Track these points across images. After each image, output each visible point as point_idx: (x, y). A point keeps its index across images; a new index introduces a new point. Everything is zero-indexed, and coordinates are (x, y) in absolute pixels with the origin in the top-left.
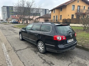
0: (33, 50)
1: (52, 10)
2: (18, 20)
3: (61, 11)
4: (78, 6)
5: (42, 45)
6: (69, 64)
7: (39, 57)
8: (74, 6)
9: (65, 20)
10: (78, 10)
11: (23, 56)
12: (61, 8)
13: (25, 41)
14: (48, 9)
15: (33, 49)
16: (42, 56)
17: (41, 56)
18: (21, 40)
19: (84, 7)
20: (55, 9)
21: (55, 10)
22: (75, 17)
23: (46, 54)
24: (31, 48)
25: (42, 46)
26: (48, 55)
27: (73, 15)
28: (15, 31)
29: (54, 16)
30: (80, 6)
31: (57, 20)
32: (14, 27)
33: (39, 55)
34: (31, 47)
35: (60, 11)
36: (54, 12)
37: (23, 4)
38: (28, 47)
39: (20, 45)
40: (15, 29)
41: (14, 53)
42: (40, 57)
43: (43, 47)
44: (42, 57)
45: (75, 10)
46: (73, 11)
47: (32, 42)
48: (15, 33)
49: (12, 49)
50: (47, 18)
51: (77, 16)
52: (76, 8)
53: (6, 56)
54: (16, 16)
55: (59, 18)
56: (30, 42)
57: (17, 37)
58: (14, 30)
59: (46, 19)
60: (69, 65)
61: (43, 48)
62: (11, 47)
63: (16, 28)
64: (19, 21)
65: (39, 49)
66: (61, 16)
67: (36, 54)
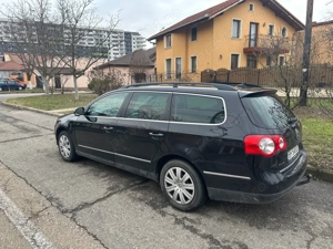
0: (140, 200)
1: (159, 38)
2: (16, 77)
3: (194, 38)
4: (251, 23)
5: (187, 176)
6: (309, 243)
7: (179, 227)
8: (239, 22)
9: (211, 76)
10: (252, 37)
11: (112, 232)
12: (194, 28)
13: (85, 165)
14: (137, 34)
15: (139, 195)
16: (191, 221)
17: (187, 223)
18: (66, 161)
19: (271, 27)
20: (172, 32)
21: (173, 36)
22: (242, 63)
23: (203, 213)
24: (129, 192)
25: (188, 182)
26: (209, 213)
27: (235, 57)
28: (19, 123)
29: (169, 61)
30: (257, 24)
31: (178, 75)
32: (7, 106)
33: (178, 222)
34: (128, 187)
35: (190, 39)
36: (169, 44)
37: (43, 10)
38: (113, 190)
39: (73, 185)
40: (15, 114)
41: (65, 220)
42: (187, 227)
43: (191, 187)
44: (195, 226)
45: (241, 37)
46: (236, 42)
47: (128, 168)
48: (26, 130)
49: (48, 204)
50: (141, 67)
51: (248, 61)
52: (245, 29)
53: (35, 241)
54: (7, 58)
55: (186, 66)
56: (119, 165)
57: (41, 148)
58: (16, 120)
59: (140, 71)
60: (308, 247)
61: (193, 188)
62: (34, 194)
63: (19, 109)
64: (21, 79)
65: (172, 192)
66: (194, 58)
67: (164, 214)
